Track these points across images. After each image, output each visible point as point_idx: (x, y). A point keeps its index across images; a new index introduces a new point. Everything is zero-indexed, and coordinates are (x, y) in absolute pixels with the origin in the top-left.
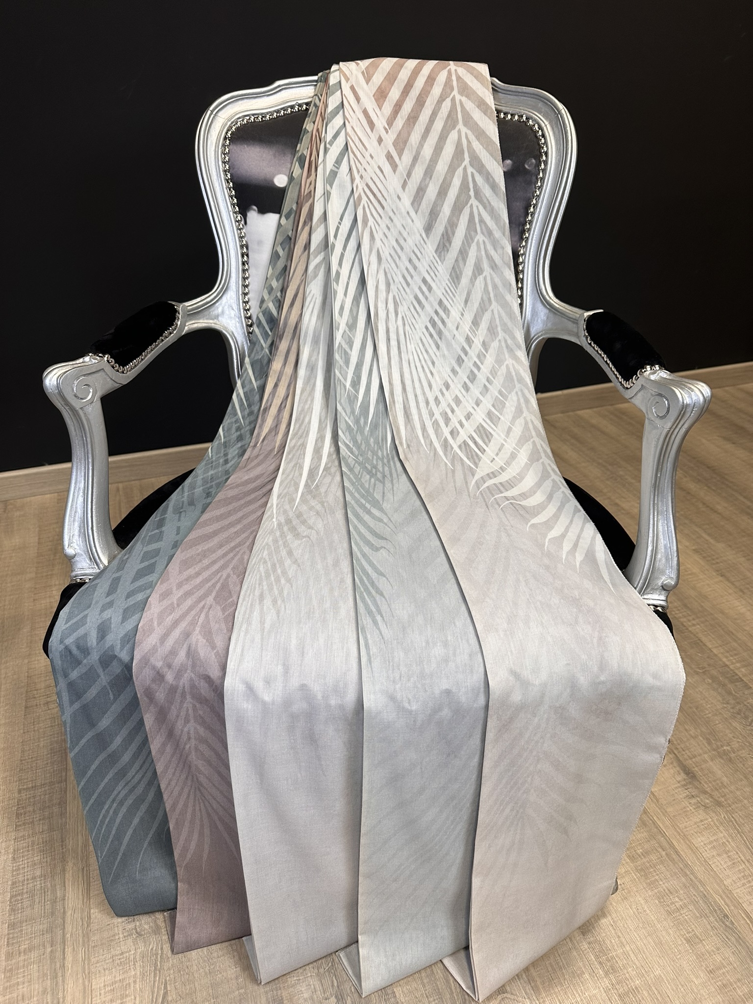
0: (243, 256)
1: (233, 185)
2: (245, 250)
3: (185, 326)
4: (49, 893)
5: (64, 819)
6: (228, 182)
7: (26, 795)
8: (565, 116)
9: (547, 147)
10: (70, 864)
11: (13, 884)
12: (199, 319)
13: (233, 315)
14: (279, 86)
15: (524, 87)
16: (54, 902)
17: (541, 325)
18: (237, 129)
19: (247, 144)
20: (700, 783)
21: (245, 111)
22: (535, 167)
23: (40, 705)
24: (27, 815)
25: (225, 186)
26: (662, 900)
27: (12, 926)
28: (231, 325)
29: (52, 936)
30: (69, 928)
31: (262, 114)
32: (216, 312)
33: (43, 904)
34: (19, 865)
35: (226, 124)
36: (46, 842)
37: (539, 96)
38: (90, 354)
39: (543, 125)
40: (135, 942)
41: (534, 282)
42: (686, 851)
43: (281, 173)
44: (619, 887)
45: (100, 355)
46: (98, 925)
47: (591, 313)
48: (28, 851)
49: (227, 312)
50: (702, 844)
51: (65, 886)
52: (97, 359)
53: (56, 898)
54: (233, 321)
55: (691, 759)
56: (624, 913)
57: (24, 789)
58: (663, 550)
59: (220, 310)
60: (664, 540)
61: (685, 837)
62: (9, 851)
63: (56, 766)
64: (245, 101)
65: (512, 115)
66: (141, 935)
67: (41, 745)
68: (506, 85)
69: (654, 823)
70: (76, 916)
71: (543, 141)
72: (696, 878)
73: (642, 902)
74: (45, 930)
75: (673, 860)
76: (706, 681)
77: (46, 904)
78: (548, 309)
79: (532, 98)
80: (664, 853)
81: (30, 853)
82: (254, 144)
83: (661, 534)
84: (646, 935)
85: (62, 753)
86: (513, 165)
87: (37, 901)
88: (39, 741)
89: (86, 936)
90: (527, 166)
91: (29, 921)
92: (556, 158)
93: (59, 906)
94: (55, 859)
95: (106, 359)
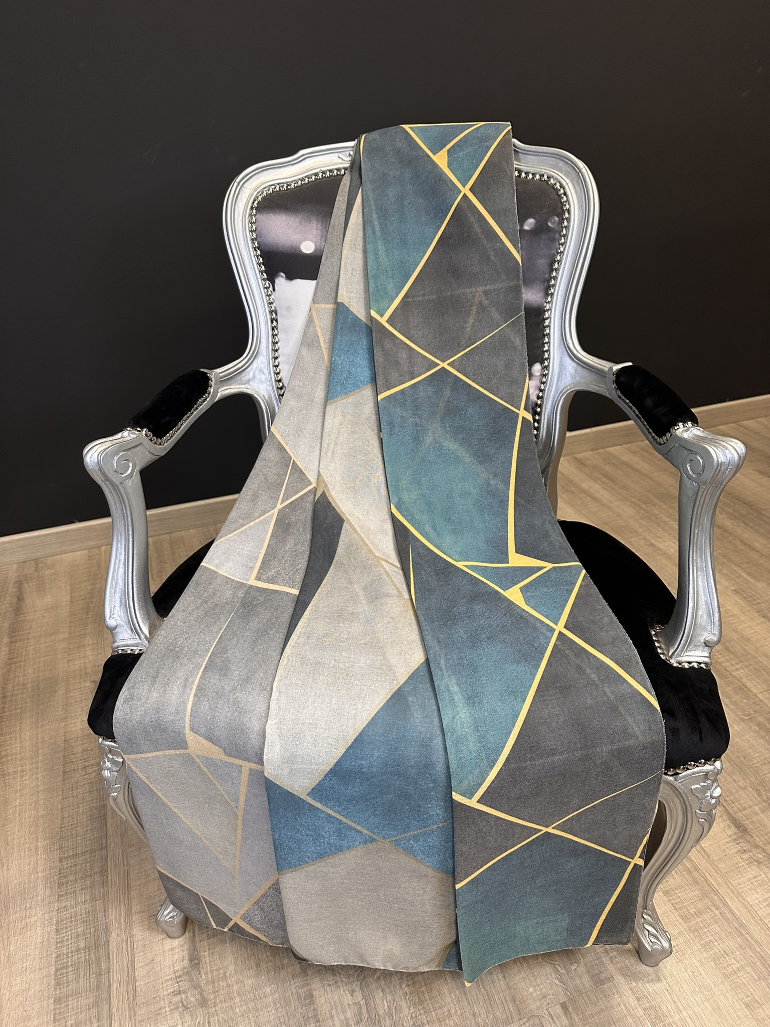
0: (272, 322)
1: (261, 252)
2: (274, 316)
3: (218, 392)
4: (94, 965)
5: (106, 888)
6: (256, 250)
7: (67, 864)
8: (586, 174)
9: (569, 204)
10: (114, 935)
11: (57, 957)
12: (231, 385)
13: (263, 379)
14: (303, 155)
15: (544, 148)
16: (99, 974)
17: (570, 378)
18: (263, 198)
19: (273, 213)
20: (752, 837)
21: (271, 181)
22: (558, 224)
23: (78, 769)
24: (69, 884)
25: (252, 255)
26: (718, 962)
27: (58, 1001)
28: (262, 388)
29: (98, 1011)
30: (115, 1002)
31: (287, 182)
32: (247, 378)
33: (88, 978)
34: (63, 937)
35: (253, 194)
36: (89, 912)
37: (559, 155)
38: (129, 429)
39: (564, 184)
40: (182, 1017)
41: (561, 337)
42: (740, 909)
43: (307, 240)
44: (673, 949)
45: (138, 429)
46: (144, 998)
47: (620, 366)
48: (71, 922)
49: (258, 377)
50: (757, 901)
51: (109, 958)
52: (135, 434)
53: (101, 971)
54: (264, 385)
55: (741, 811)
56: (679, 977)
57: (65, 858)
58: (704, 607)
59: (251, 374)
60: (704, 595)
61: (739, 895)
62: (52, 923)
63: (95, 833)
64: (271, 171)
65: (533, 174)
66: (187, 1008)
67: (81, 812)
68: (526, 146)
69: (706, 880)
70: (121, 989)
71: (565, 199)
72: (752, 938)
73: (698, 964)
74: (91, 1004)
75: (727, 920)
76: (753, 728)
77: (91, 977)
78: (576, 362)
79: (552, 157)
80: (717, 912)
81: (73, 924)
82: (280, 213)
83: (701, 590)
84: (703, 999)
85: (101, 820)
86: (536, 224)
87: (82, 974)
88: (78, 807)
89: (133, 1010)
90: (550, 224)
91: (75, 995)
92: (579, 215)
93: (104, 978)
94: (98, 930)
95: (144, 433)
